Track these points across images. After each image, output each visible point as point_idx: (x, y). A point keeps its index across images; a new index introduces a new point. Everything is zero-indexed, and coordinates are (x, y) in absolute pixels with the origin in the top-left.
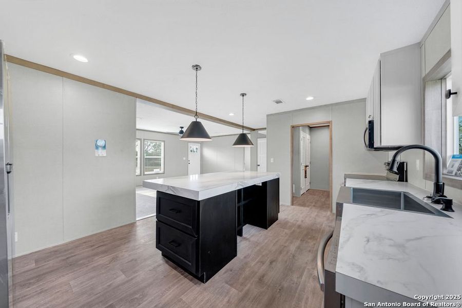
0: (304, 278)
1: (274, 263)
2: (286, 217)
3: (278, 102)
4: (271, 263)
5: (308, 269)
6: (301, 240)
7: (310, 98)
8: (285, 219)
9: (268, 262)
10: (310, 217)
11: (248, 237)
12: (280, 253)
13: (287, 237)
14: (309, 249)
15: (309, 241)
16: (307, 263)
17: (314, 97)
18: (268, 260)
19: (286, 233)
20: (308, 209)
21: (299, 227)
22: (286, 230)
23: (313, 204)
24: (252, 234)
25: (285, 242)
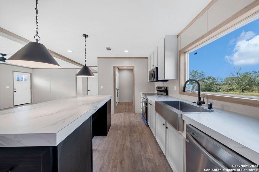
0: (144, 164)
1: (123, 163)
2: (115, 122)
3: (109, 49)
4: (121, 163)
5: (143, 155)
6: (130, 135)
7: (126, 51)
8: (115, 124)
9: (119, 164)
10: (127, 118)
11: (96, 148)
12: (123, 151)
13: (121, 137)
14: (136, 140)
15: (134, 134)
16: (140, 151)
17: (129, 51)
18: (118, 161)
19: (119, 134)
20: (123, 114)
21: (124, 126)
22: (118, 132)
23: (124, 110)
24: (98, 144)
25: (122, 141)
